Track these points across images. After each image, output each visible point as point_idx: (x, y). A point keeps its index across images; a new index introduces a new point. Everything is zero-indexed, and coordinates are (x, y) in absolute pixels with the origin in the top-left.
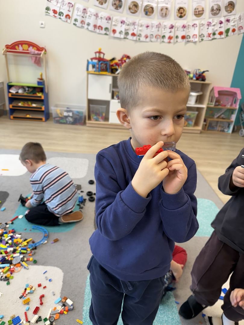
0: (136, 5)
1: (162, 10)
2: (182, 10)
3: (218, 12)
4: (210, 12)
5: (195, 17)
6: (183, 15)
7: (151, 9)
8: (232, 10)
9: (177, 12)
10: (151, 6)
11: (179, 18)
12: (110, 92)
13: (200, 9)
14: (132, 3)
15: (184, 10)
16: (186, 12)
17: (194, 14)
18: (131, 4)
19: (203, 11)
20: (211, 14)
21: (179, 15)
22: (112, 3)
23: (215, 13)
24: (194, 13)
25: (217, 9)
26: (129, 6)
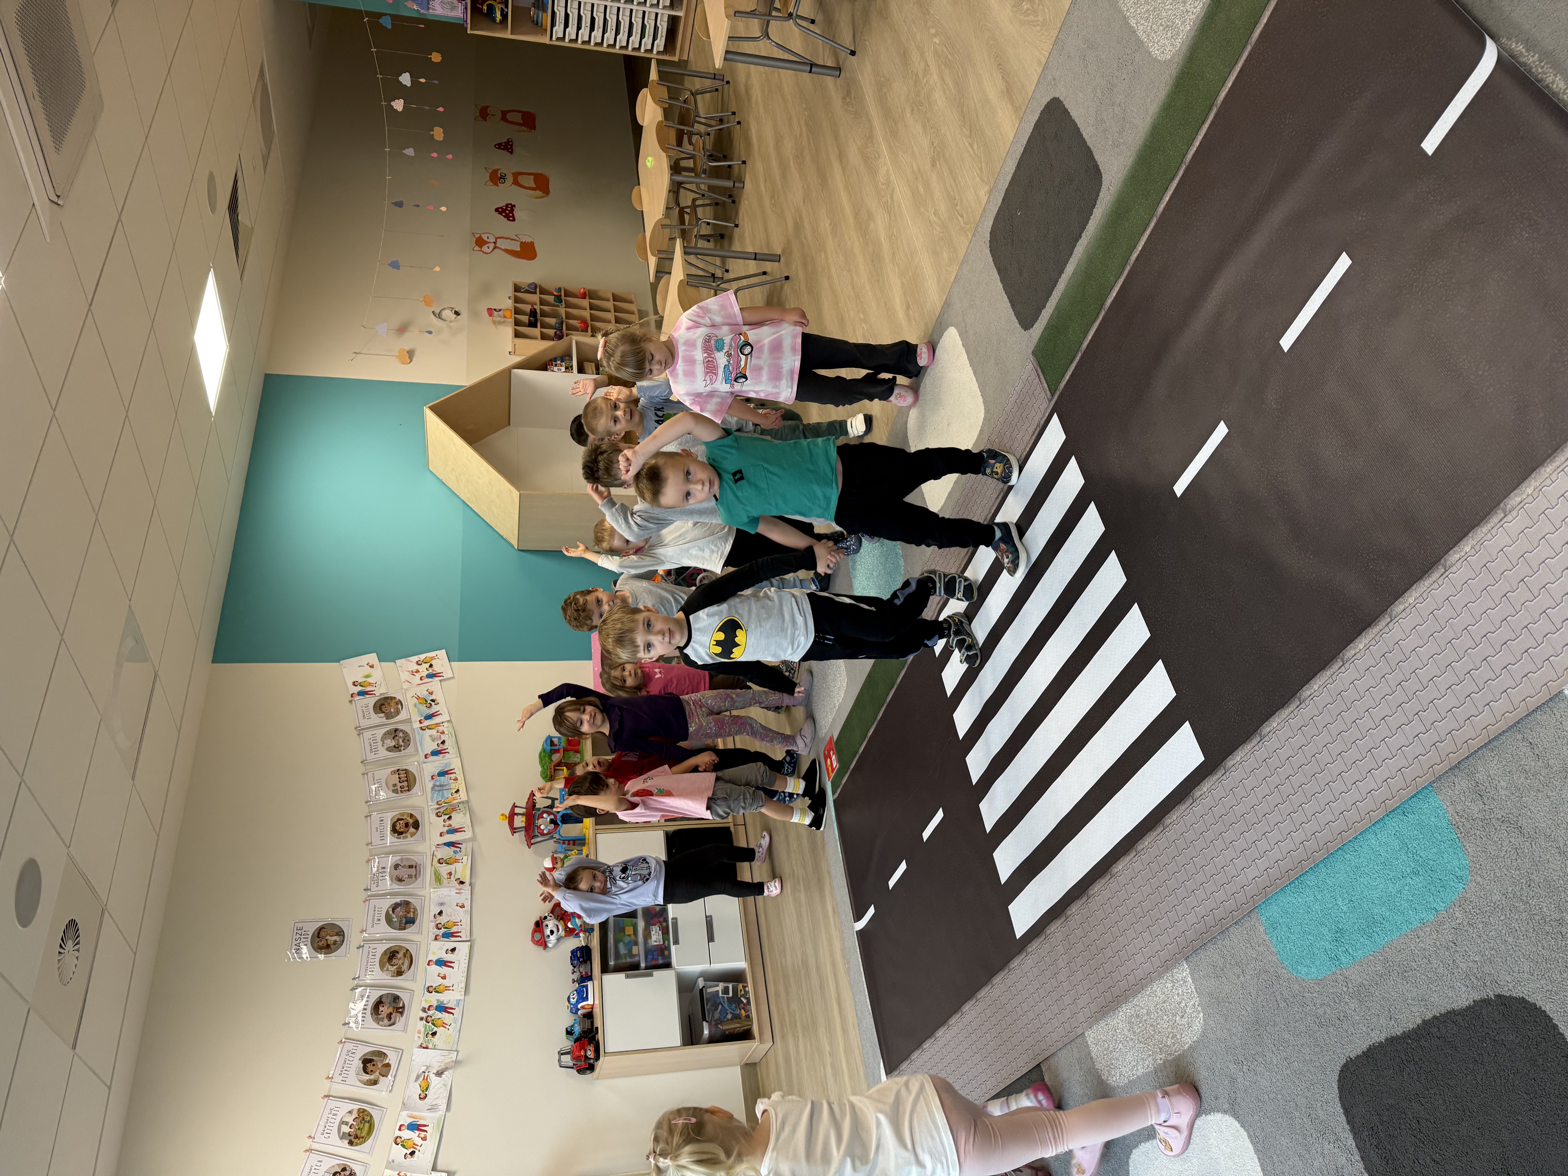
0: (391, 955)
1: (400, 880)
2: (400, 826)
3: (401, 734)
4: (403, 752)
5: (416, 789)
6: (411, 821)
7: (398, 909)
8: (394, 701)
9: (406, 837)
10: (391, 912)
11: (420, 828)
12: (651, 975)
13: (395, 779)
14: (385, 969)
15: (399, 820)
16: (402, 814)
17: (408, 793)
18: (387, 970)
19: (398, 770)
20: (408, 750)
21: (412, 830)
22: (385, 1026)
23: (403, 742)
24: (404, 794)
25: (393, 738)
26: (394, 976)
